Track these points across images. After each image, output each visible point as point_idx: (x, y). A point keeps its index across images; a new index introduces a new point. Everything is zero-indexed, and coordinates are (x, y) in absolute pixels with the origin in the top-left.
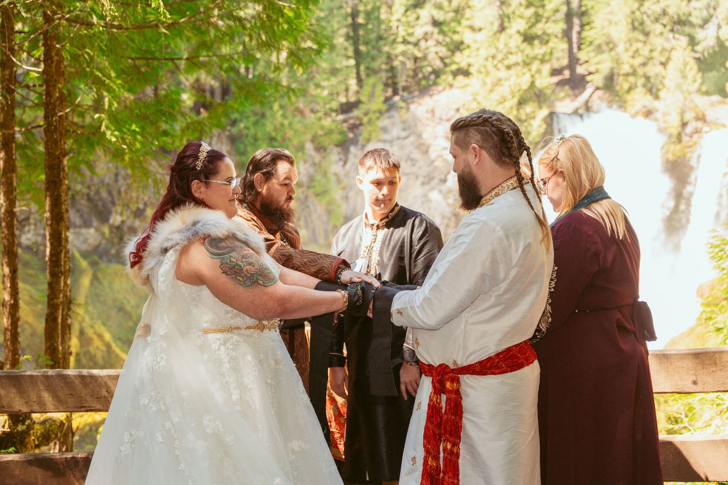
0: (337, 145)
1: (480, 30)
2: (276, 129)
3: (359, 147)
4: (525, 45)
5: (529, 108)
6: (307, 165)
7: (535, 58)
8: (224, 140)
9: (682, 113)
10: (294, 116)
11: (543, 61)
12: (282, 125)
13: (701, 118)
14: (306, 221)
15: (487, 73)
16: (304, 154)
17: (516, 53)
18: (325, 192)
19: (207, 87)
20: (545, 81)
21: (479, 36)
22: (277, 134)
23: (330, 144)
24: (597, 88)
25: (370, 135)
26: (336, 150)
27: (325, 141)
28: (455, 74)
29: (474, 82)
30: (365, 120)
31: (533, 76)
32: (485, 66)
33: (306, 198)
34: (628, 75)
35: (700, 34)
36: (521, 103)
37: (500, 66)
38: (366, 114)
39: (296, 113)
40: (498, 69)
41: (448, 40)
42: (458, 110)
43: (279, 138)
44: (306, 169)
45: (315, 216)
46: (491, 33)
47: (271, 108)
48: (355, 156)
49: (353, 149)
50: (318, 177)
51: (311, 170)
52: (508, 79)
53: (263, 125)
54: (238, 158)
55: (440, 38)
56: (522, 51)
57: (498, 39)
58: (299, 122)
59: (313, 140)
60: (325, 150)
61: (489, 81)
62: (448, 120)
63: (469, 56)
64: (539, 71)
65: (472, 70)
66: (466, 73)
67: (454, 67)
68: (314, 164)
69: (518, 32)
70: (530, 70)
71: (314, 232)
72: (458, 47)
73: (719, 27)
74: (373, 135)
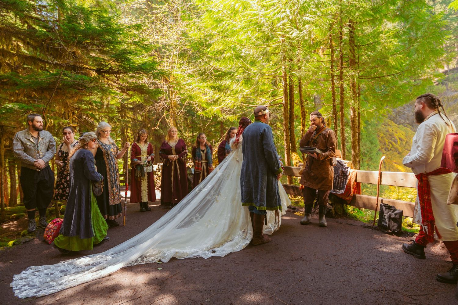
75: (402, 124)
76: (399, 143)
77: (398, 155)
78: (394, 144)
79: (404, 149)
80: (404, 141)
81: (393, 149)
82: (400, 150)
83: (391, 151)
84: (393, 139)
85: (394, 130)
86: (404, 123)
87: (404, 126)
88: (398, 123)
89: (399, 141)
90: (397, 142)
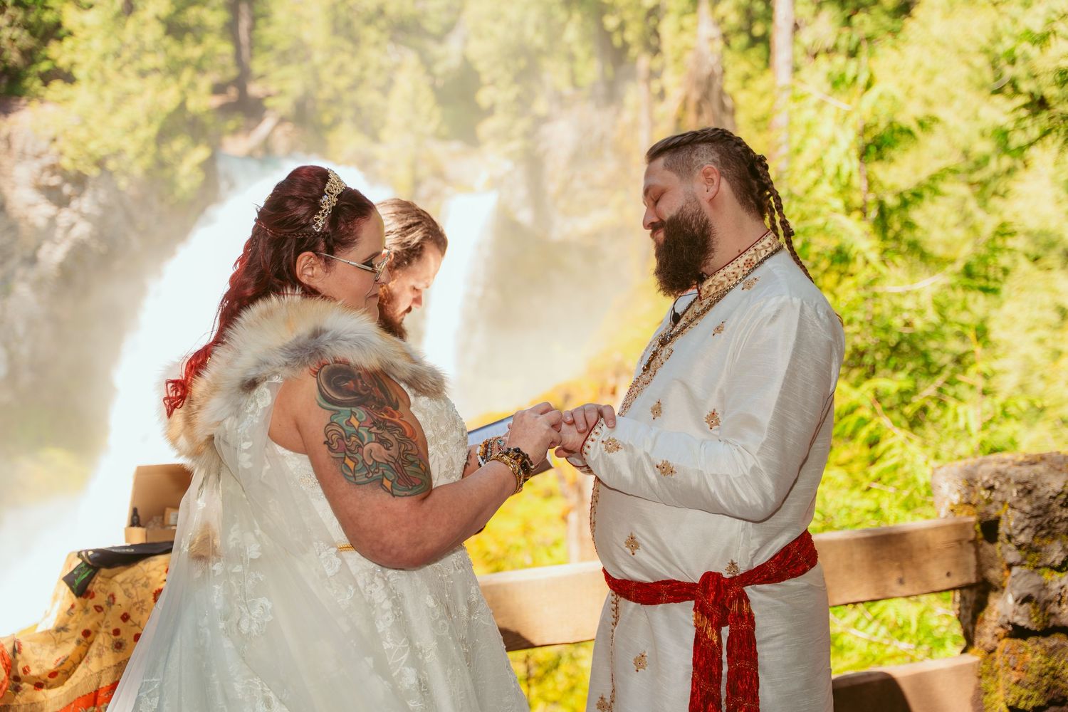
1: (91, 6)
4: (168, 41)
5: (178, 144)
7: (186, 63)
9: (414, 166)
11: (199, 68)
13: (439, 174)
15: (105, 82)
17: (153, 52)
20: (203, 102)
21: (91, 17)
24: (282, 120)
28: (46, 78)
29: (82, 95)
31: (183, 92)
32: (102, 71)
34: (330, 102)
35: (435, 50)
36: (164, 136)
37: (127, 70)
40: (125, 77)
41: (32, 18)
42: (54, 140)
46: (110, 15)
52: (141, 94)
55: (20, 15)
56: (166, 50)
57: (124, 26)
61: (109, 94)
62: (38, 156)
63: (73, 49)
64: (193, 85)
65: (79, 73)
66: (69, 78)
67: (45, 66)
69: (158, 18)
70: (178, 80)
72: (54, 32)
73: (466, 41)
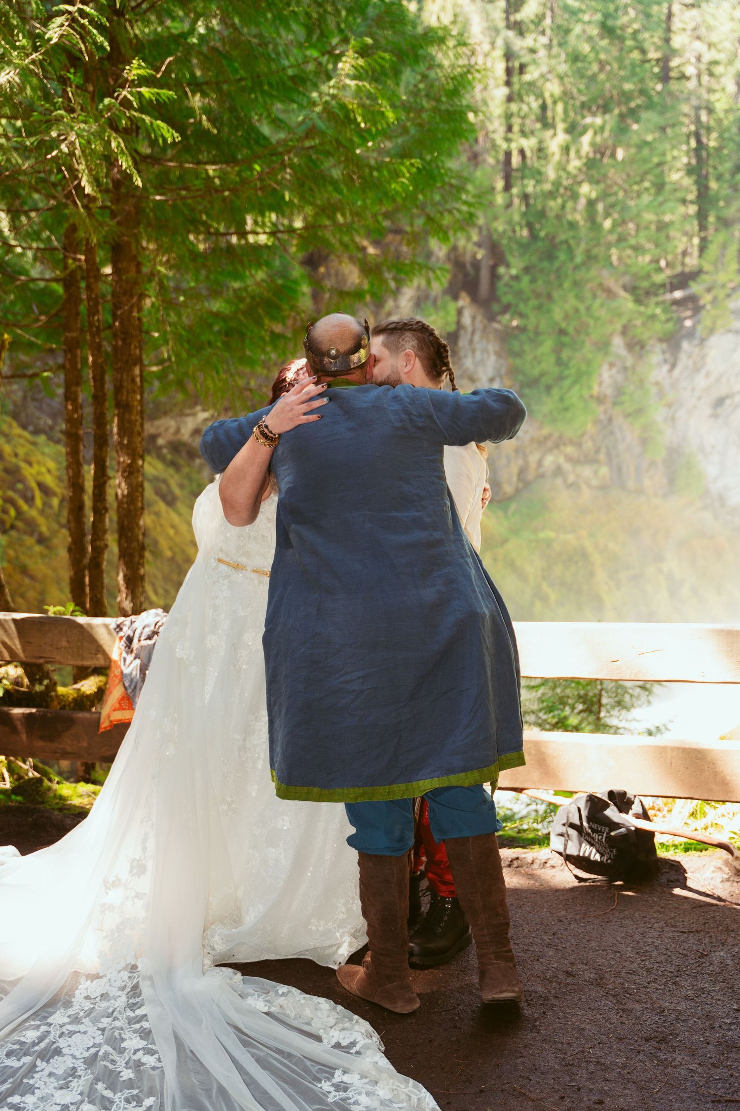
0: (661, 340)
2: (566, 317)
3: (696, 341)
6: (614, 371)
8: (491, 336)
10: (595, 296)
12: (577, 311)
14: (609, 454)
16: (606, 354)
18: (639, 412)
19: (468, 258)
22: (568, 325)
23: (650, 338)
25: (714, 323)
26: (659, 347)
27: (642, 333)
30: (706, 299)
33: (610, 420)
38: (709, 290)
39: (599, 293)
43: (571, 330)
44: (611, 377)
45: (622, 447)
47: (560, 286)
48: (689, 356)
49: (685, 345)
50: (630, 388)
51: (620, 378)
53: (549, 311)
54: (510, 361)
58: (602, 305)
59: (625, 331)
60: (642, 347)
68: (625, 369)
71: (620, 470)
74: (719, 323)
75: (45, 433)
76: (39, 502)
77: (38, 548)
78: (25, 507)
79: (55, 526)
80: (54, 494)
81: (19, 524)
82: (44, 529)
83: (13, 533)
84: (20, 486)
85: (21, 452)
86: (52, 428)
87: (50, 438)
88: (31, 428)
89: (38, 494)
90: (33, 498)
